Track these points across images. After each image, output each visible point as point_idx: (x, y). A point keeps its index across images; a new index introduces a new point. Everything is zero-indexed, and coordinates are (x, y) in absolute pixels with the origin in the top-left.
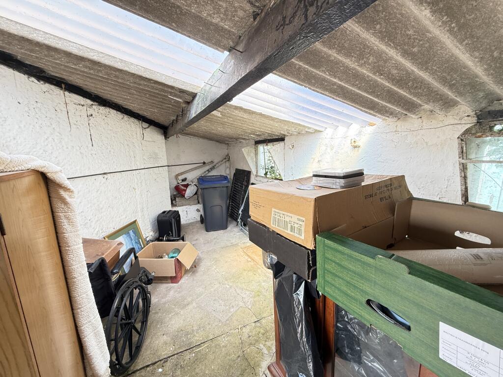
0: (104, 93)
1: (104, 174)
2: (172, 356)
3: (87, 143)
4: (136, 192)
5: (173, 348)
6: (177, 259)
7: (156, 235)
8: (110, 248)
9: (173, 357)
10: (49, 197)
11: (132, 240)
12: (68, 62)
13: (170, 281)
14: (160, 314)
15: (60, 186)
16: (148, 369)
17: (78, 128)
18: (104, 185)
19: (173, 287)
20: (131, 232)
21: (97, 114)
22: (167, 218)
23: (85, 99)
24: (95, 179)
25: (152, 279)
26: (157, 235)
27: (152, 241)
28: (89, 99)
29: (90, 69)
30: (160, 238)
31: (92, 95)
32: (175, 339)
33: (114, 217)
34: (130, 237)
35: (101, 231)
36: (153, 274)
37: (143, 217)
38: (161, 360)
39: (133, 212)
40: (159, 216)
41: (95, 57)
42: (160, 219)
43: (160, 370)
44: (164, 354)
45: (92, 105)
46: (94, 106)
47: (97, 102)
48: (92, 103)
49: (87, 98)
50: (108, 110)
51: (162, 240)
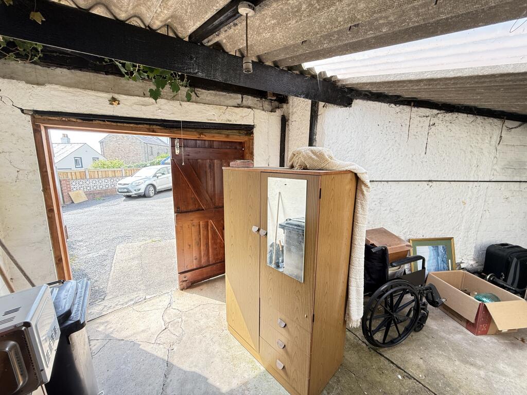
0: (451, 100)
1: (429, 181)
2: (417, 381)
3: (421, 152)
4: (465, 207)
5: (422, 377)
6: (485, 306)
7: (477, 267)
8: (399, 244)
9: (418, 383)
10: (356, 189)
11: (438, 255)
12: (412, 86)
13: (465, 325)
14: (429, 341)
15: (363, 182)
16: (392, 365)
17: (416, 138)
18: (426, 191)
19: (466, 334)
20: (441, 248)
21: (441, 122)
22: (505, 254)
23: (431, 110)
24: (419, 185)
25: (438, 303)
26: (481, 268)
27: (468, 271)
28: (435, 109)
29: (429, 85)
30: (483, 274)
31: (439, 105)
32: (430, 372)
33: (428, 225)
34: (438, 252)
35: (408, 233)
36: (444, 300)
37: (466, 238)
38: (405, 372)
39: (453, 229)
40: (492, 246)
41: (429, 76)
42: (493, 250)
43: (400, 377)
44: (412, 371)
45: (438, 114)
46: (439, 115)
47: (443, 110)
48: (438, 112)
49: (433, 109)
50: (455, 115)
51: (484, 277)
